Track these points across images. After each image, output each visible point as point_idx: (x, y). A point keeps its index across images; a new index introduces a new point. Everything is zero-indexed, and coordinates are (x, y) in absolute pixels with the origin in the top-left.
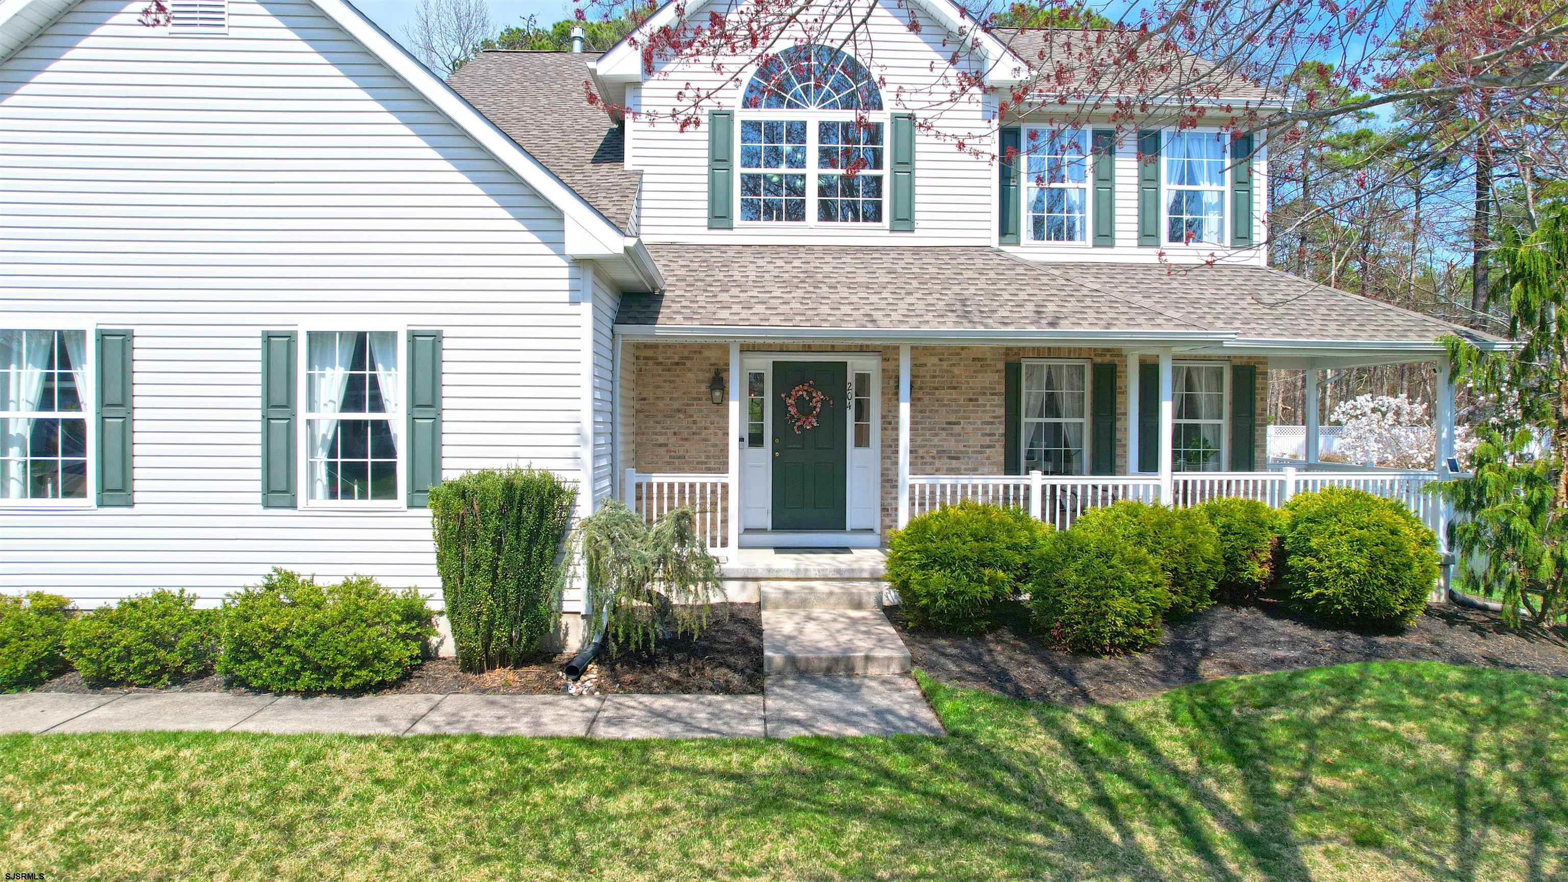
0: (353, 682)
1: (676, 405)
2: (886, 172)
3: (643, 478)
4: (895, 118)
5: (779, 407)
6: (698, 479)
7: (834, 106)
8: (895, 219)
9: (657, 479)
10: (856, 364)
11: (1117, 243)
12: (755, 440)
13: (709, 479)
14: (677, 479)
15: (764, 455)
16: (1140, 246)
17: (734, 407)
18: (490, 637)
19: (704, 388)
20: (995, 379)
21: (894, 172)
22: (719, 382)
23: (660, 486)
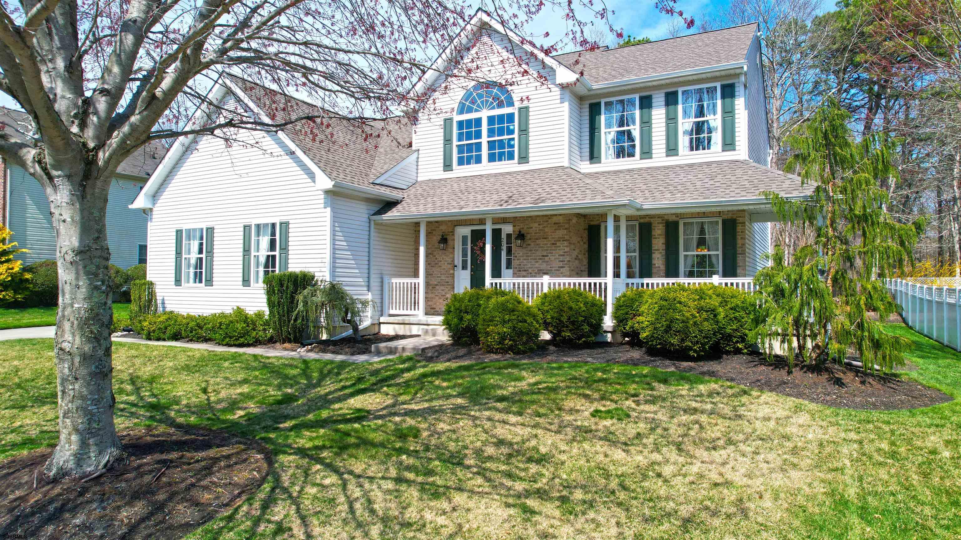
2: (516, 136)
3: (390, 280)
4: (520, 109)
5: (473, 251)
7: (493, 108)
8: (520, 158)
9: (394, 280)
10: (505, 230)
11: (654, 156)
12: (464, 267)
14: (402, 280)
15: (467, 273)
16: (667, 156)
21: (520, 136)
22: (443, 240)
23: (396, 284)
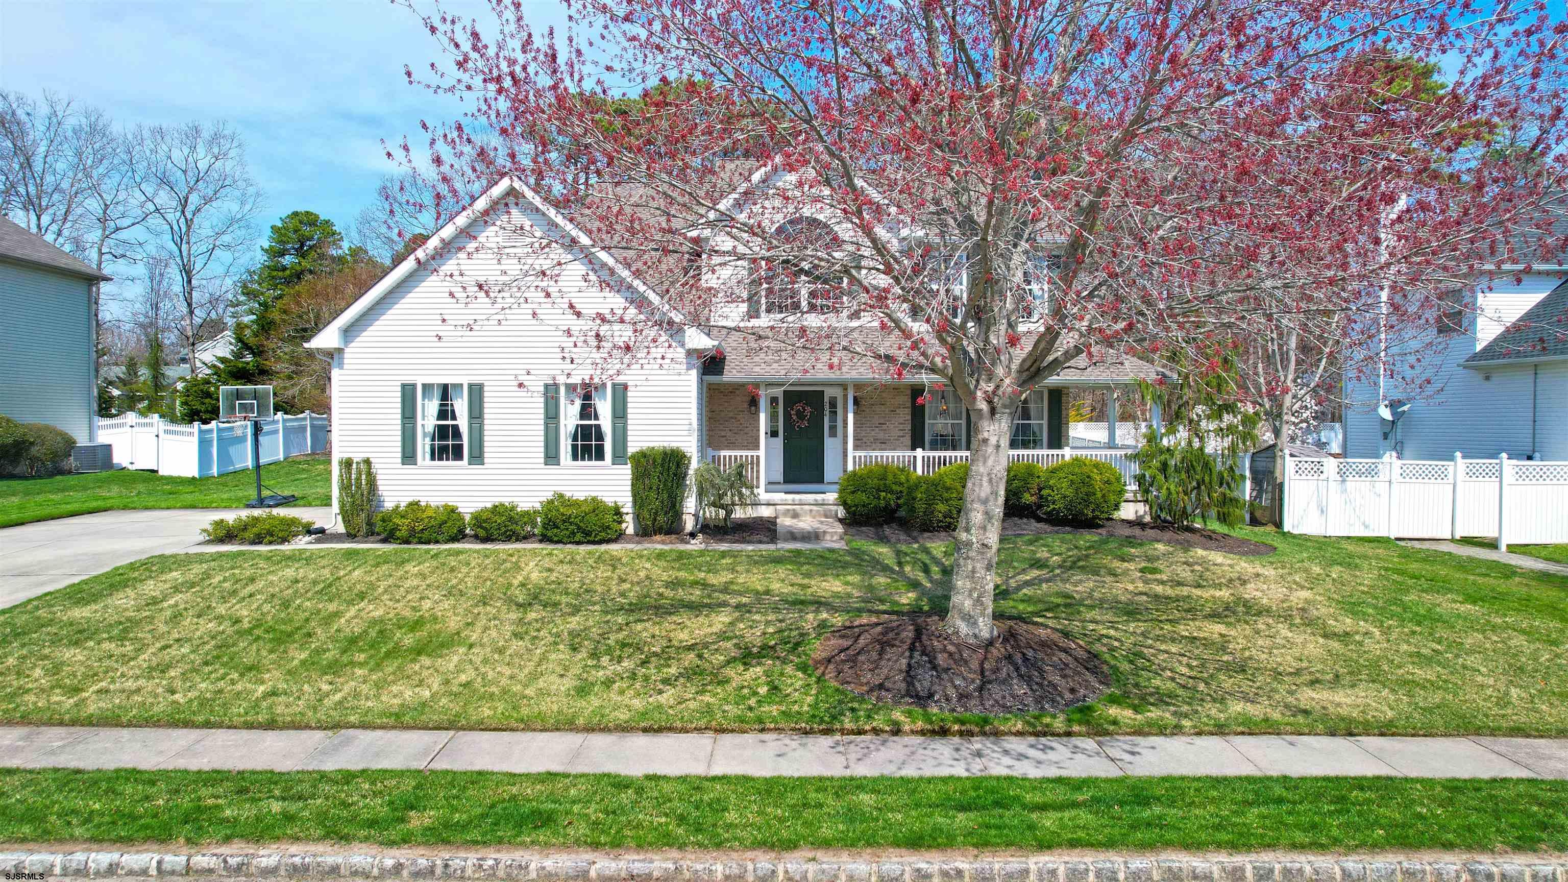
0: (599, 537)
1: (731, 414)
3: (716, 453)
5: (787, 416)
6: (744, 453)
9: (723, 453)
10: (829, 392)
12: (774, 434)
13: (750, 453)
14: (733, 453)
15: (779, 442)
17: (762, 417)
18: (655, 520)
19: (746, 405)
20: (906, 400)
22: (754, 402)
23: (725, 457)
